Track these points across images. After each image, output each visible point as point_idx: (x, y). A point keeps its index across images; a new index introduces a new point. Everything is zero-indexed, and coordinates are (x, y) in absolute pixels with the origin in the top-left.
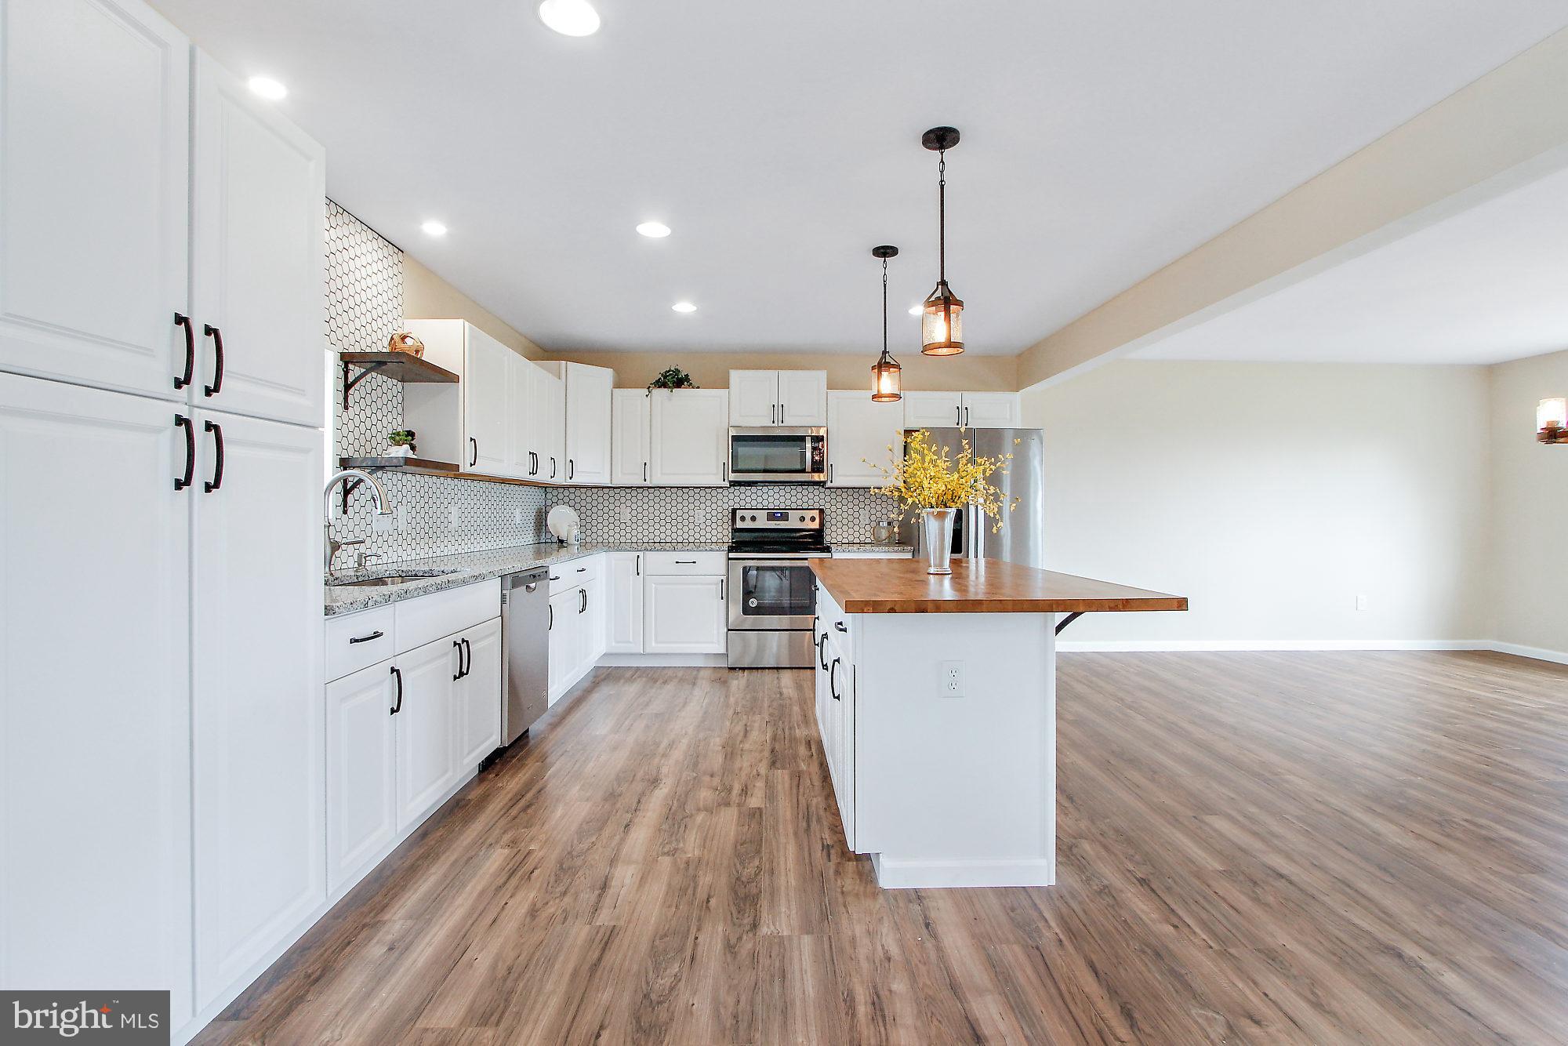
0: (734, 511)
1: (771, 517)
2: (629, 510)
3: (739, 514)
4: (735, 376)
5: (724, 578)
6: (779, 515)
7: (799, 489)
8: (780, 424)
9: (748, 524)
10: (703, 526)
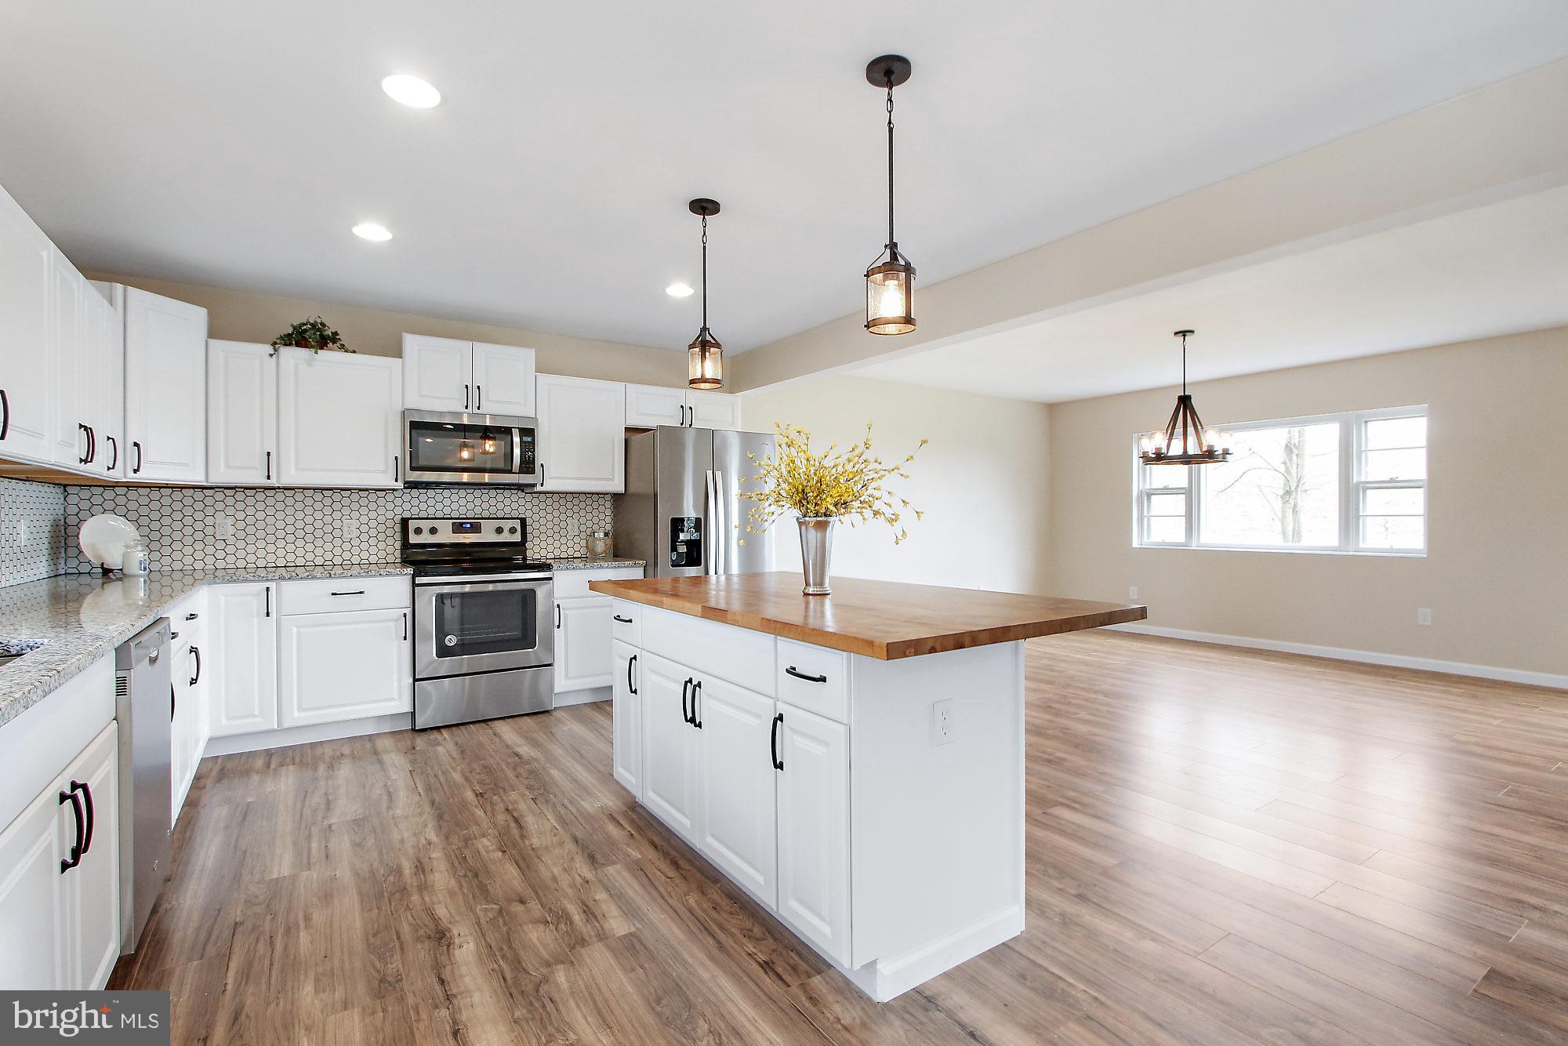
0: (405, 522)
1: (458, 528)
2: (231, 520)
3: (413, 525)
4: (412, 343)
5: (408, 612)
6: (469, 526)
7: (493, 493)
8: (476, 411)
9: (426, 538)
10: (355, 542)
